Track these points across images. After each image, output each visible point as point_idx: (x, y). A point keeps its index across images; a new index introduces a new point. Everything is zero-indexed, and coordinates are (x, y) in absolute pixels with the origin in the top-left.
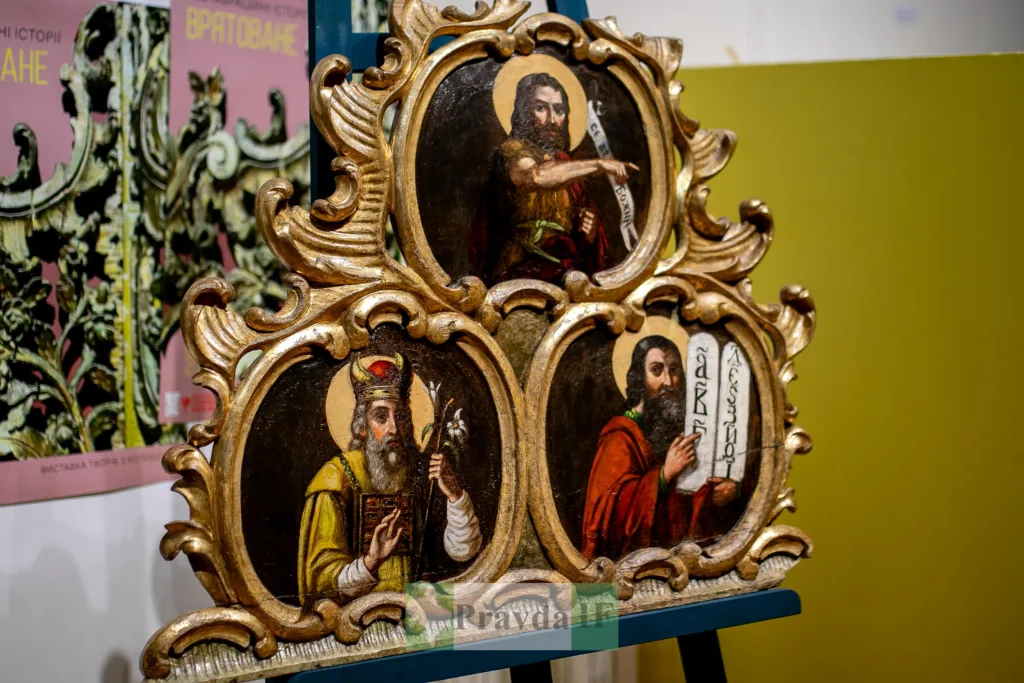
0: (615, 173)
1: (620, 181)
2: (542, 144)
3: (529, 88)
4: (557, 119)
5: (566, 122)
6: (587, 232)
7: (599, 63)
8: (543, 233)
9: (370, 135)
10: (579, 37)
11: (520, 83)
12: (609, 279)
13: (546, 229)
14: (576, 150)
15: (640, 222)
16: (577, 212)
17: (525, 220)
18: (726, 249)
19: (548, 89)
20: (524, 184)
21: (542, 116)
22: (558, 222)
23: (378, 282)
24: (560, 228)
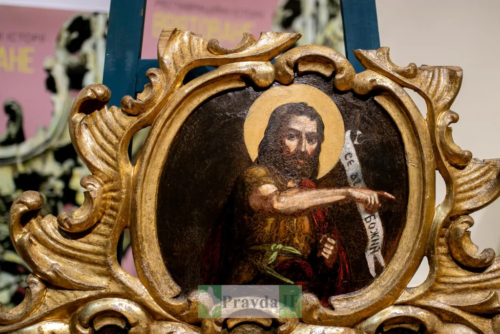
0: (365, 202)
1: (370, 210)
2: (288, 172)
3: (283, 117)
4: (309, 147)
5: (318, 150)
6: (327, 257)
7: (363, 93)
8: (278, 256)
9: (113, 158)
10: (342, 69)
11: (274, 112)
12: (344, 303)
13: (281, 252)
14: (324, 178)
15: (389, 249)
16: (317, 239)
17: (261, 243)
18: (488, 280)
19: (304, 119)
20: (262, 209)
21: (292, 144)
22: (296, 246)
23: (103, 291)
24: (297, 252)
